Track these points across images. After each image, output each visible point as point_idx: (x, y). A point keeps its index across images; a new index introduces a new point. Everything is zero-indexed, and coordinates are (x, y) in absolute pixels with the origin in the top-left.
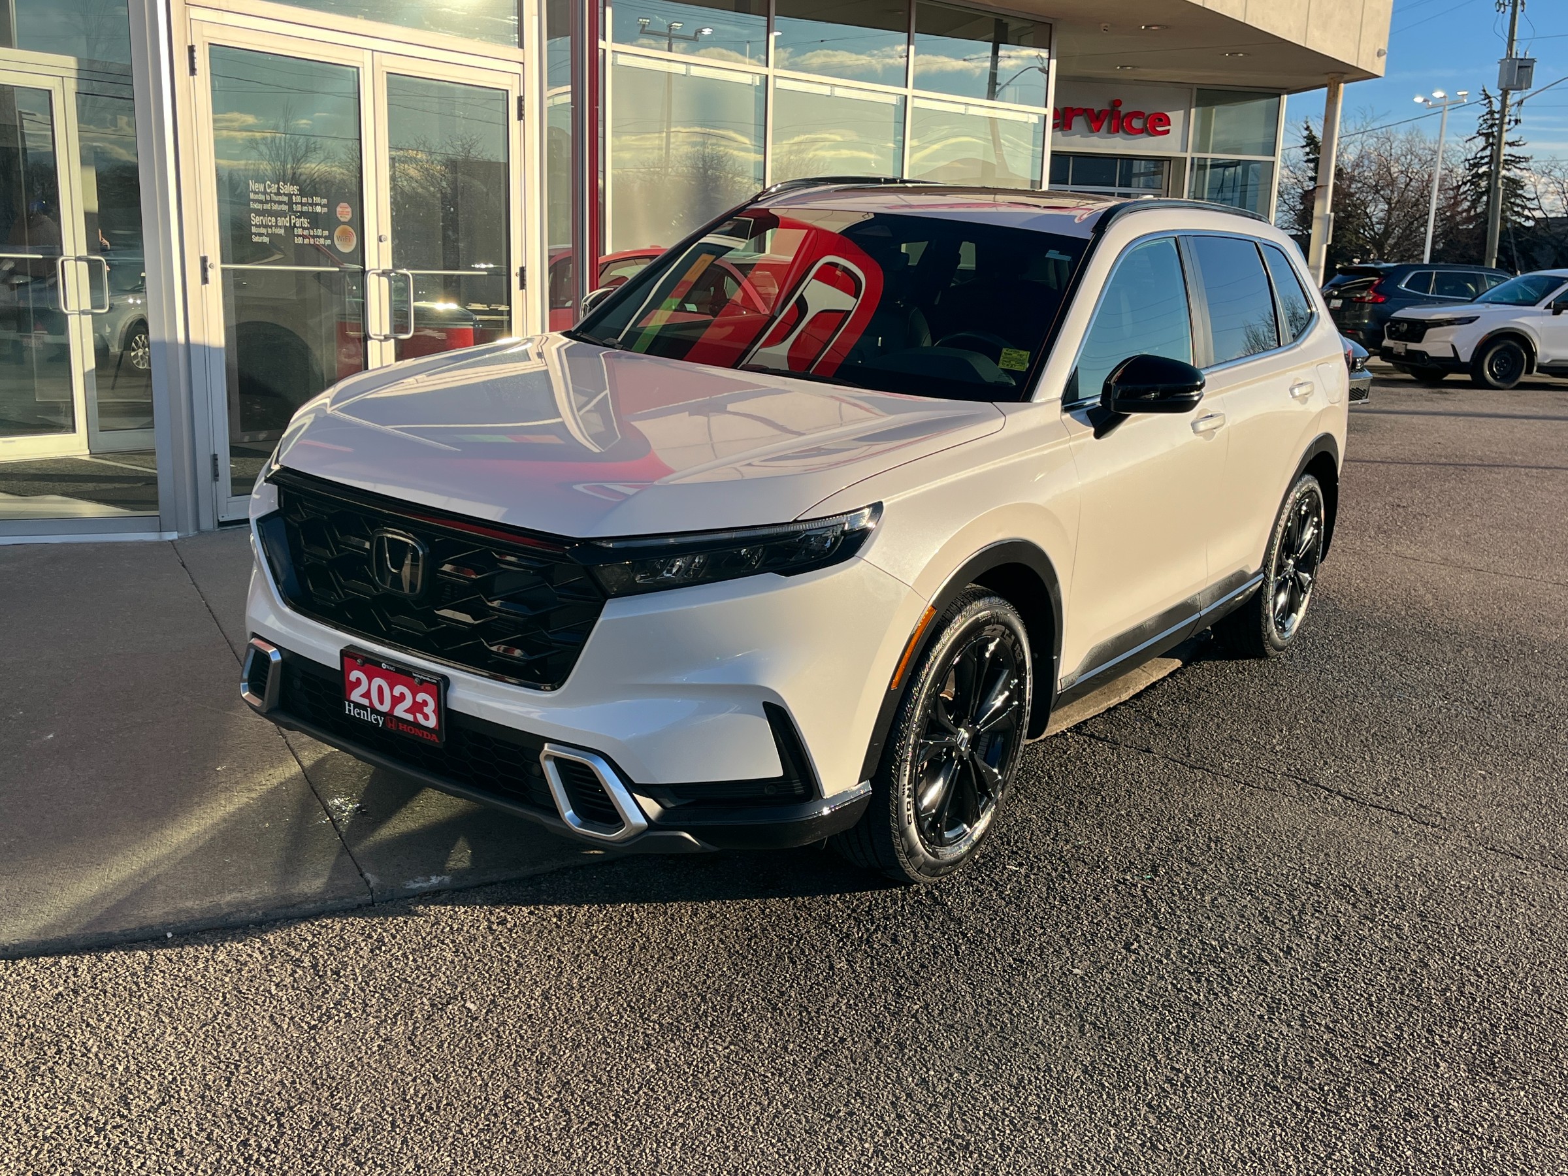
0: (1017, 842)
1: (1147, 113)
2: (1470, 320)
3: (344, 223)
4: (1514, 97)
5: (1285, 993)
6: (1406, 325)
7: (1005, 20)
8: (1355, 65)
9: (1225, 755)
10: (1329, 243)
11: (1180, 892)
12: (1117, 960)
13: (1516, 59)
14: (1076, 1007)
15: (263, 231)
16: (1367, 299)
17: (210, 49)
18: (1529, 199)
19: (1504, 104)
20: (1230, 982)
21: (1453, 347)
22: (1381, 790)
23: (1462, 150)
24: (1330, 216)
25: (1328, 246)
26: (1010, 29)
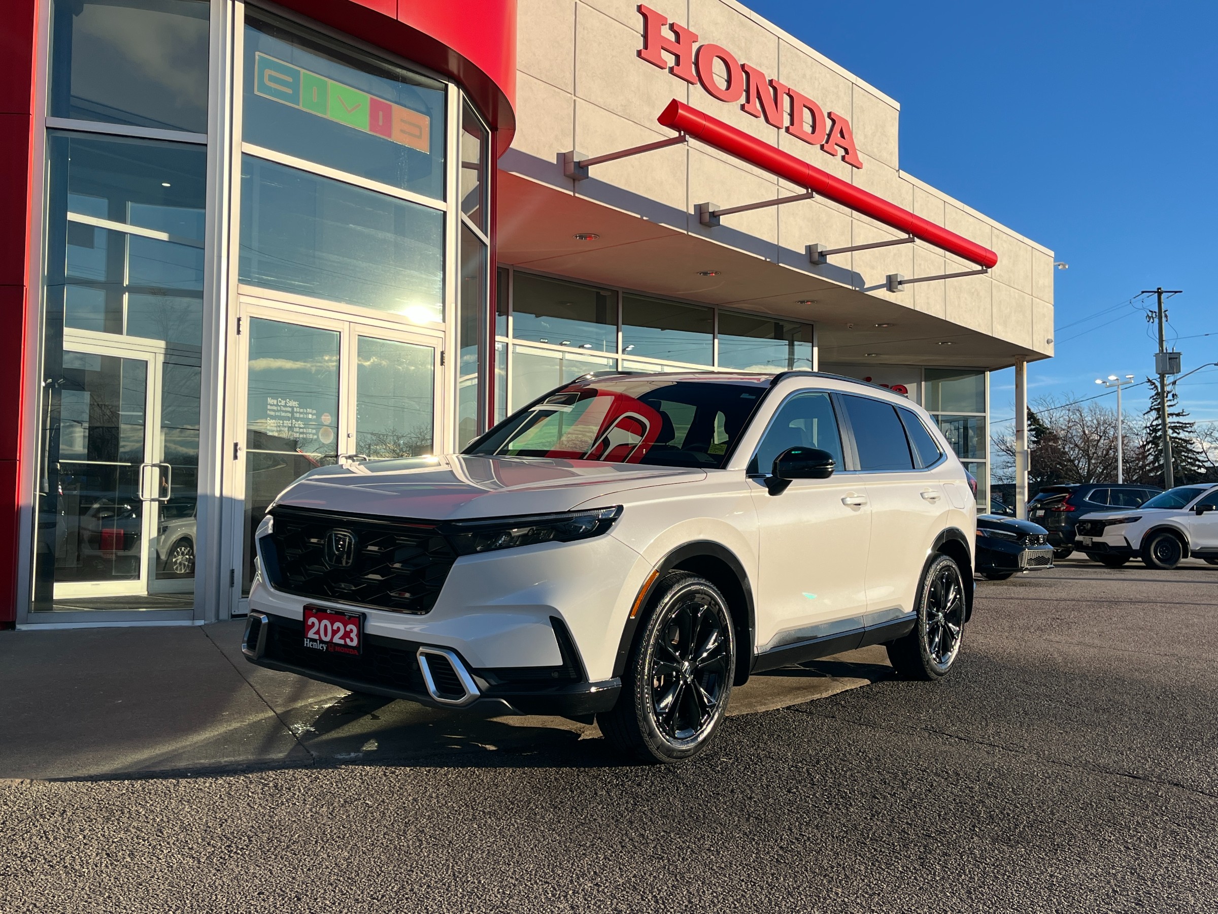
1: (890, 385)
2: (1136, 519)
3: (327, 425)
4: (1169, 379)
5: (885, 810)
6: (1089, 525)
7: (781, 323)
8: (1031, 349)
10: (1029, 470)
13: (1167, 353)
14: (747, 811)
15: (274, 428)
16: (1062, 509)
17: (251, 320)
18: (1198, 453)
19: (1163, 386)
20: (850, 805)
21: (1125, 538)
22: (986, 737)
23: (1143, 420)
24: (1027, 451)
25: (1028, 472)
26: (785, 330)
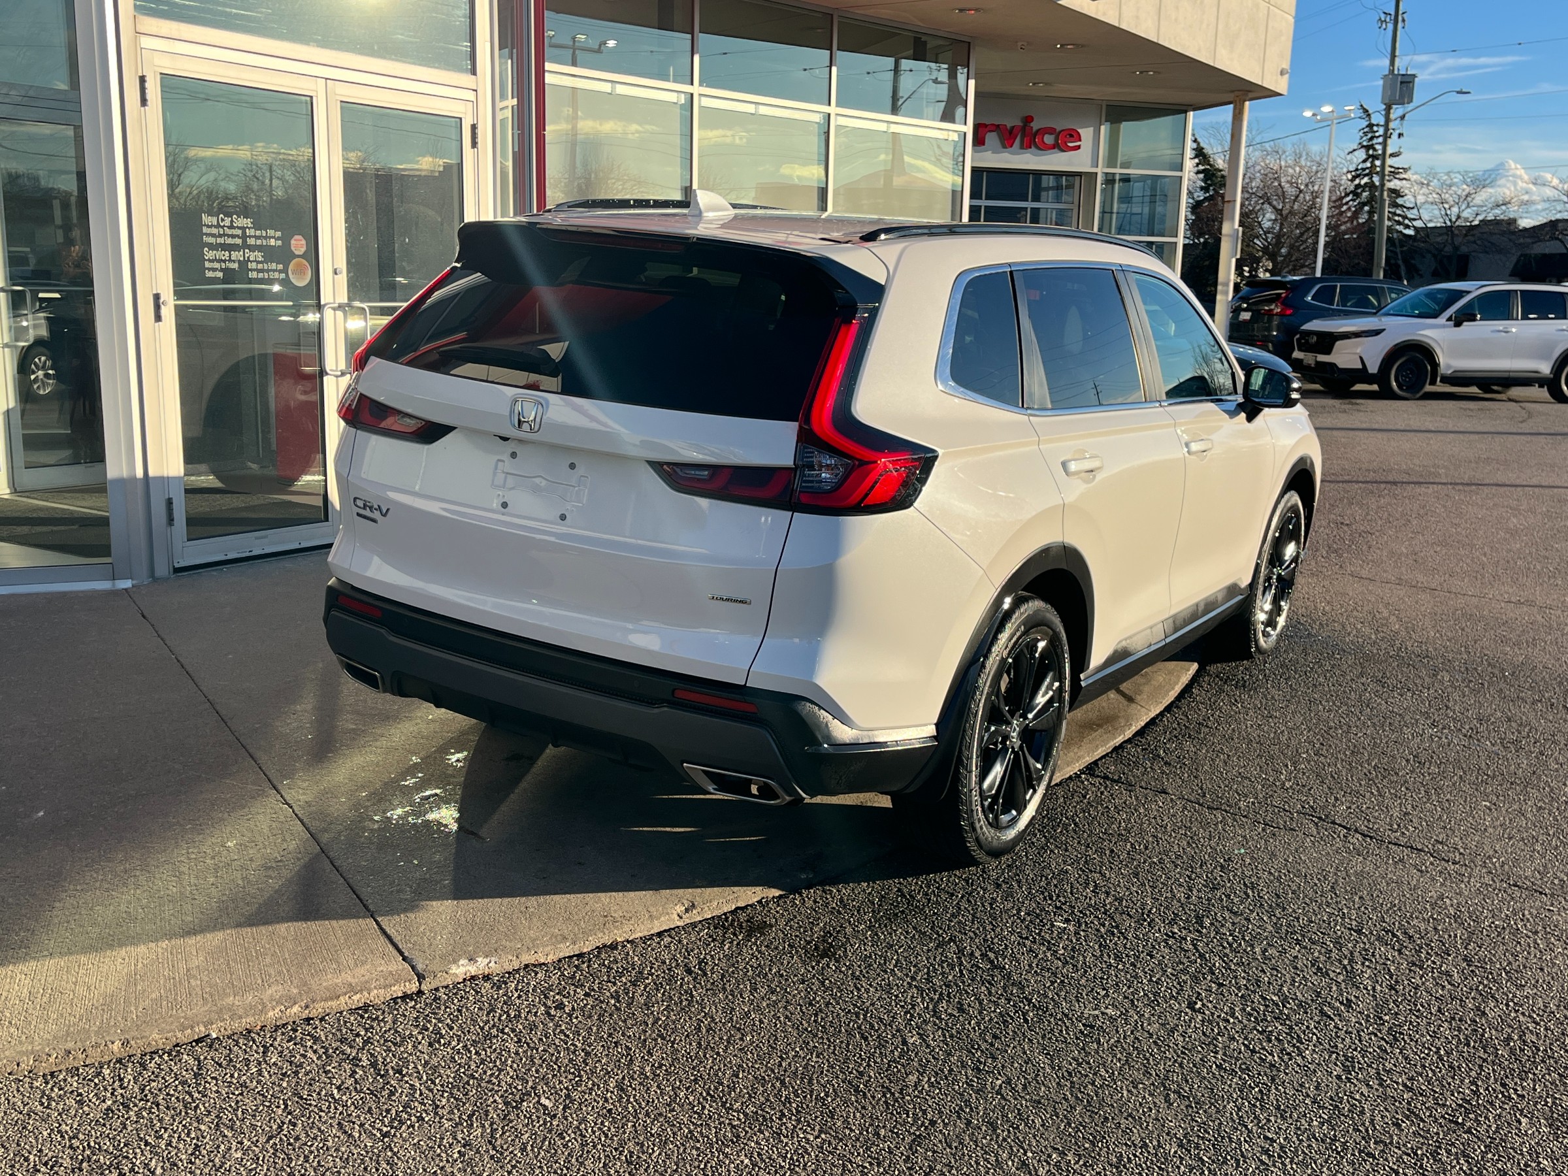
0: (1058, 896)
1: (1058, 129)
2: (1377, 332)
3: (299, 256)
4: (1397, 111)
5: (1355, 1050)
6: (1315, 338)
7: (924, 38)
8: (1258, 83)
9: (1239, 795)
10: (1238, 257)
11: (1231, 945)
12: (1185, 1022)
13: (1399, 75)
14: (1157, 1075)
15: (217, 265)
16: (1275, 311)
17: (161, 79)
18: (1408, 208)
19: (1386, 118)
20: (1300, 1041)
21: (1361, 358)
22: (1396, 826)
23: (1345, 161)
24: (1238, 230)
25: (1237, 260)
26: (929, 46)
